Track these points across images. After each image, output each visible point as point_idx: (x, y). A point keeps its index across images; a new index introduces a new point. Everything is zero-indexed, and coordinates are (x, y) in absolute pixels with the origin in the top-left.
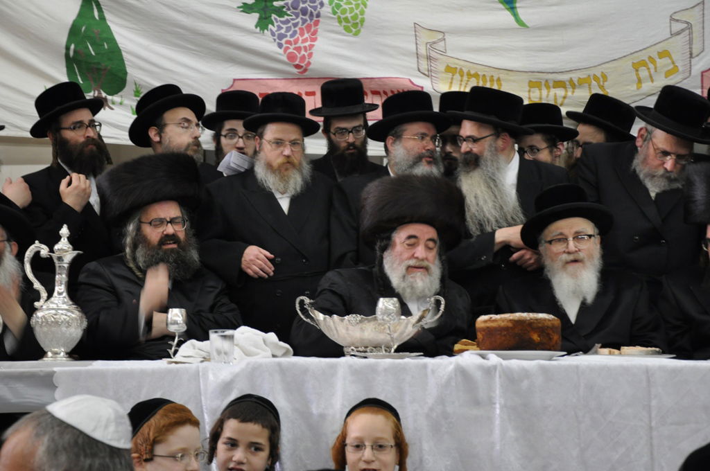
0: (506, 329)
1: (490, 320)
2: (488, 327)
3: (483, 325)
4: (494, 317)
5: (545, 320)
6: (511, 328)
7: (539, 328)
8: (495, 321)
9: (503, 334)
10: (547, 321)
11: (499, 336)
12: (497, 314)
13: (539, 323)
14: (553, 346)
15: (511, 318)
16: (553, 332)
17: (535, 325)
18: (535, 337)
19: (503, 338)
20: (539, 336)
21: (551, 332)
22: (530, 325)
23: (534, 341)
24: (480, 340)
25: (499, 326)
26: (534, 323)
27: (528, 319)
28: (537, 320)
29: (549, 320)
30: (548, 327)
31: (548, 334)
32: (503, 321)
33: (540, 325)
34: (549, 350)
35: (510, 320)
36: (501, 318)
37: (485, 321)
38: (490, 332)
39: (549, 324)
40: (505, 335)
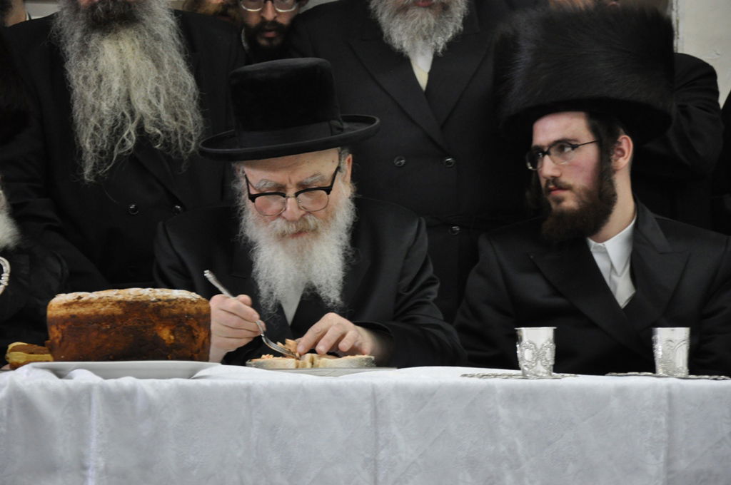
0: (110, 318)
1: (77, 302)
2: (73, 316)
3: (63, 312)
4: (86, 296)
5: (185, 301)
6: (119, 316)
7: (173, 316)
8: (88, 303)
9: (104, 328)
10: (188, 304)
11: (94, 334)
12: (91, 291)
13: (173, 307)
14: (198, 351)
15: (120, 297)
16: (199, 325)
17: (165, 312)
18: (166, 334)
19: (104, 337)
20: (173, 332)
21: (194, 325)
22: (157, 311)
23: (164, 340)
24: (57, 341)
25: (97, 314)
26: (163, 306)
27: (154, 299)
28: (169, 301)
29: (192, 302)
30: (188, 315)
31: (190, 329)
32: (104, 304)
33: (175, 311)
34: (192, 359)
35: (119, 302)
36: (100, 298)
37: (68, 305)
38: (75, 324)
39: (193, 309)
40: (106, 331)
